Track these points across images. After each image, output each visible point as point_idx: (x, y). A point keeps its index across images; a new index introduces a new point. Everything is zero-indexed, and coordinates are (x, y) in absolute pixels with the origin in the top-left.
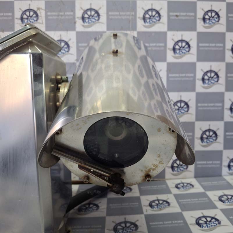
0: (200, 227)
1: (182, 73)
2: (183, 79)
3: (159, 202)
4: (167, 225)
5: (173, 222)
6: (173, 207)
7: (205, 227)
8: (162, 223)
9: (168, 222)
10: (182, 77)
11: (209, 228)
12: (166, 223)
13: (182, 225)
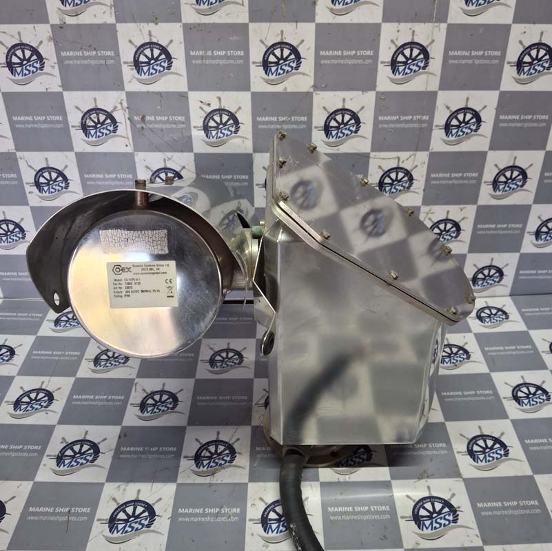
0: (519, 404)
1: (525, 114)
2: (526, 125)
3: (451, 349)
4: (469, 399)
5: (478, 392)
6: (474, 362)
7: (526, 405)
8: (460, 393)
9: (470, 393)
10: (525, 121)
11: (532, 407)
12: (467, 393)
13: (491, 398)
